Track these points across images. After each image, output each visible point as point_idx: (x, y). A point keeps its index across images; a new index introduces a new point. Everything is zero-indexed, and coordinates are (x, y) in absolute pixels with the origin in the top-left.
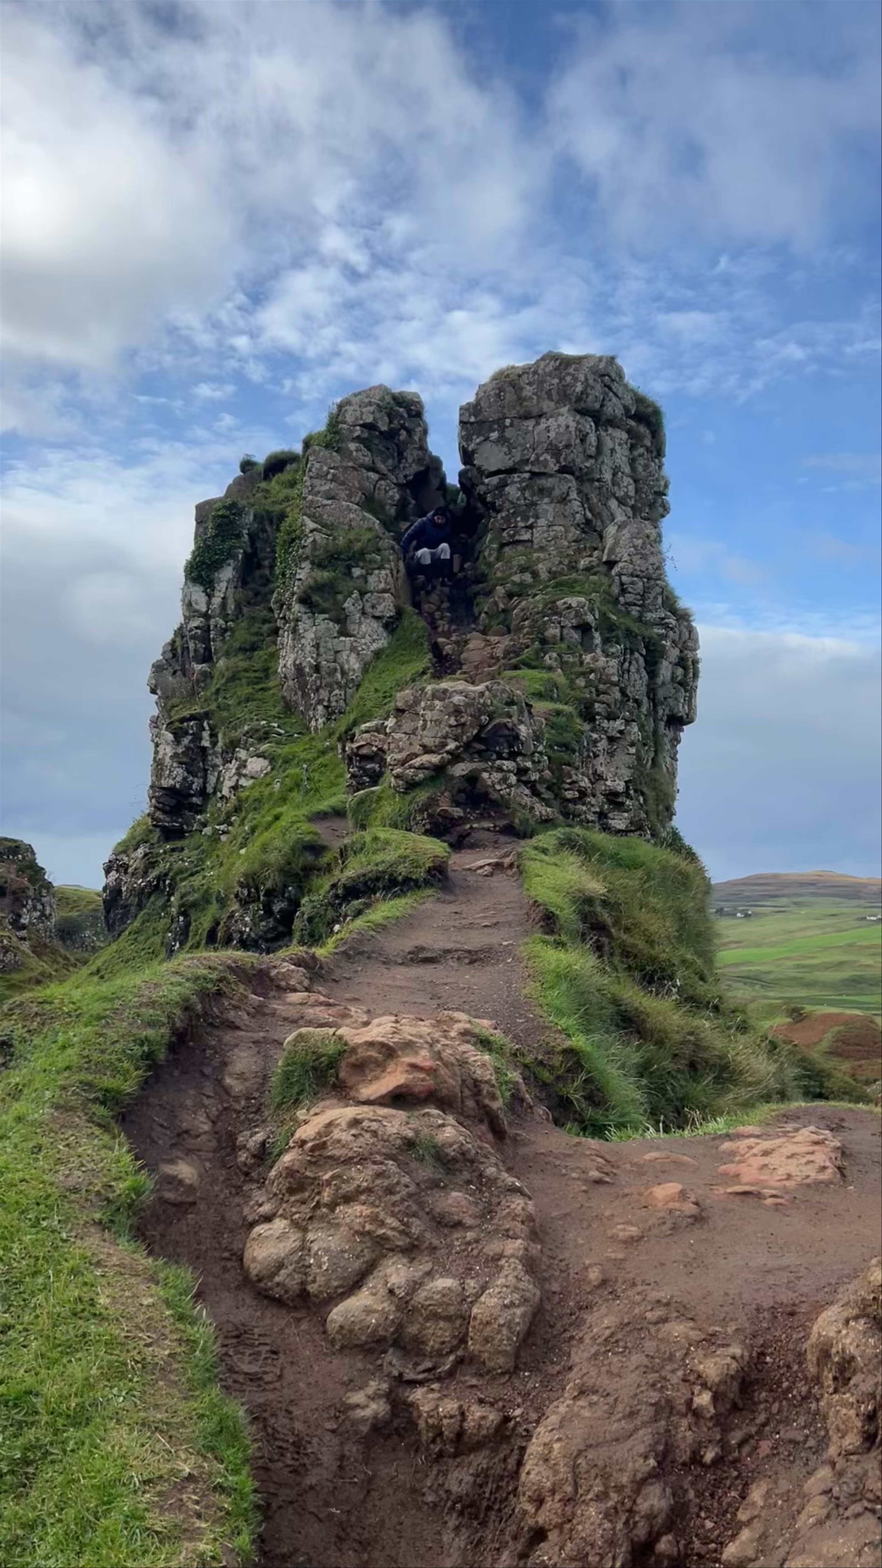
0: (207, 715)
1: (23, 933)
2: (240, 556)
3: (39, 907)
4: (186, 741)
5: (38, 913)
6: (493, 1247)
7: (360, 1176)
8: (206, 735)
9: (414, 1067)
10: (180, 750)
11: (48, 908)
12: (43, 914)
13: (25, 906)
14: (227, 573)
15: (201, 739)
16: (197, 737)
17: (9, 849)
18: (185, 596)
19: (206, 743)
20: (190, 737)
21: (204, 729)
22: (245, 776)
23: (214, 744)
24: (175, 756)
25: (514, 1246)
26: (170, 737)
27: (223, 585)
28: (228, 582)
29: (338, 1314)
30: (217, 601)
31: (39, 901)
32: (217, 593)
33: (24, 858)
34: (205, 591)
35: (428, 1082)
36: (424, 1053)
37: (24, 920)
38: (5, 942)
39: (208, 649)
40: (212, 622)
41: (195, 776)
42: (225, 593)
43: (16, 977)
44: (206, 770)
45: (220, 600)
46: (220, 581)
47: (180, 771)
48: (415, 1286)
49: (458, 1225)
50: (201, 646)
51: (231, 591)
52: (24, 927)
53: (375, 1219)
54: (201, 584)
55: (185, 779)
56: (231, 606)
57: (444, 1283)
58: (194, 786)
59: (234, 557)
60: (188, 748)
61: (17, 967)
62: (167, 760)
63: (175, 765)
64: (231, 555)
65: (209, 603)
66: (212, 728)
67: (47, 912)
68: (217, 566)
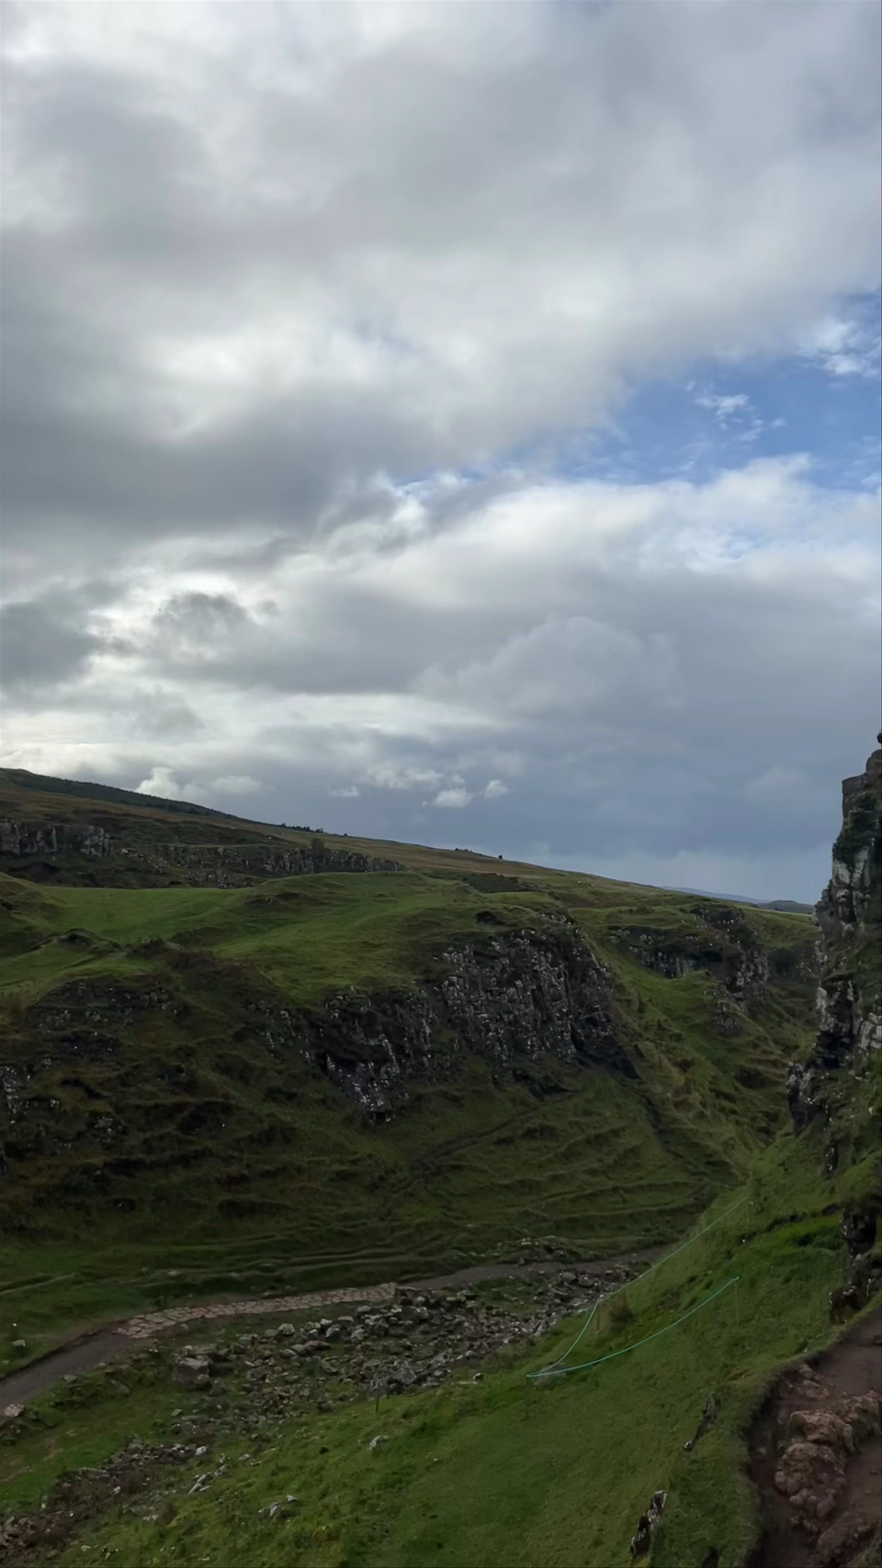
0: (850, 976)
1: (740, 994)
2: (873, 844)
3: (752, 967)
4: (836, 996)
5: (752, 973)
6: (828, 1491)
7: (800, 1466)
8: (850, 991)
9: (822, 1433)
10: (832, 1003)
11: (760, 968)
12: (756, 974)
13: (739, 970)
14: (864, 856)
15: (847, 994)
16: (844, 993)
17: (723, 913)
18: (834, 870)
19: (851, 998)
20: (838, 993)
21: (849, 987)
22: (875, 1039)
23: (856, 999)
24: (829, 1008)
25: (833, 1491)
26: (824, 992)
27: (861, 865)
28: (865, 862)
29: (793, 1498)
30: (857, 875)
31: (752, 962)
32: (857, 871)
33: (736, 922)
34: (848, 868)
35: (825, 1438)
36: (825, 1429)
37: (740, 983)
38: (725, 1009)
39: (852, 912)
40: (854, 893)
41: (843, 1022)
42: (863, 871)
43: (735, 1041)
44: (851, 1019)
45: (859, 876)
46: (859, 861)
47: (833, 1019)
48: (808, 1496)
49: (823, 1483)
50: (847, 910)
51: (867, 872)
52: (739, 989)
53: (802, 1478)
54: (846, 862)
55: (836, 1025)
56: (868, 882)
57: (814, 1498)
58: (844, 1030)
59: (869, 844)
60: (838, 1002)
61: (736, 1032)
62: (823, 1011)
63: (829, 1015)
64: (865, 842)
65: (851, 877)
66: (854, 986)
67: (760, 972)
68: (856, 850)
